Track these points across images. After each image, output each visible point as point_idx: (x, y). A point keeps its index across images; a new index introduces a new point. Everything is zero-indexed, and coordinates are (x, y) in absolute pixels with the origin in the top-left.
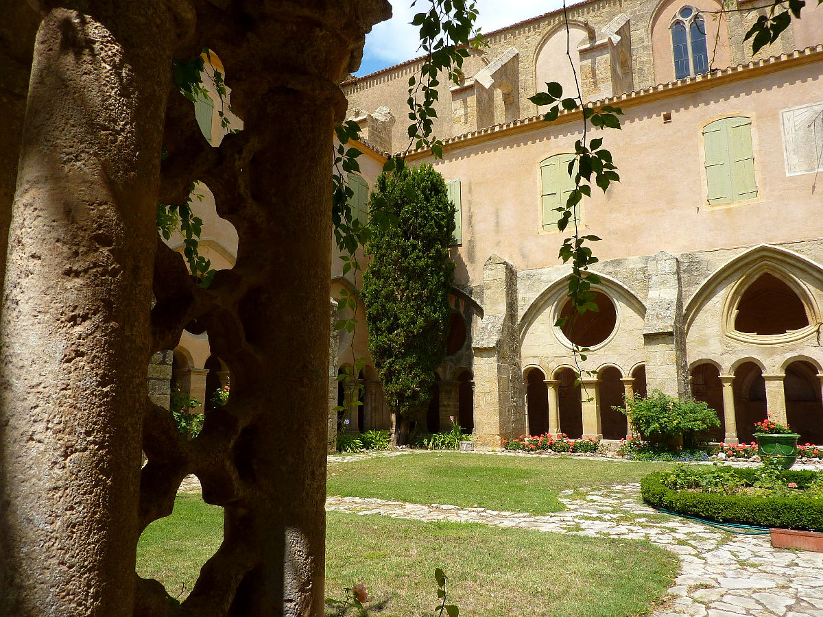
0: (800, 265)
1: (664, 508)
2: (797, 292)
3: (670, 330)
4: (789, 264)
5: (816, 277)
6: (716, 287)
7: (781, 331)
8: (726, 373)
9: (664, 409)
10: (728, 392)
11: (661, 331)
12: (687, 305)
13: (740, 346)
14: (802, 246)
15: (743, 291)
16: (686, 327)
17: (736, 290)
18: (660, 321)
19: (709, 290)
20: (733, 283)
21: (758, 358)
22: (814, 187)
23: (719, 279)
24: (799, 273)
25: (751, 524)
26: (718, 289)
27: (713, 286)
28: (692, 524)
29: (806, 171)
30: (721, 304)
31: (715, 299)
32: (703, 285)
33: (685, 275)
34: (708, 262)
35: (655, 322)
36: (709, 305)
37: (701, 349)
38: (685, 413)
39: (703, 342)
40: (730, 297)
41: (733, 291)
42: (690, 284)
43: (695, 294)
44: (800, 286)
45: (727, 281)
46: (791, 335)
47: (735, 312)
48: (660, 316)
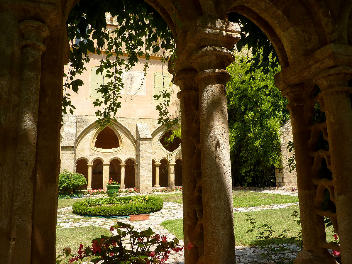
0: (119, 125)
1: (86, 215)
2: (117, 135)
3: (73, 145)
4: (116, 124)
5: (123, 130)
6: (89, 130)
7: (111, 148)
8: (90, 163)
9: (68, 177)
10: (90, 170)
11: (69, 145)
12: (78, 136)
13: (96, 153)
14: (120, 119)
15: (99, 132)
16: (77, 144)
17: (97, 132)
18: (69, 141)
19: (87, 131)
20: (96, 129)
21: (102, 158)
22: (126, 99)
23: (91, 127)
24: (118, 128)
25: (119, 216)
26: (90, 130)
27: (89, 129)
28: (99, 219)
29: (124, 93)
30: (91, 137)
31: (89, 134)
32: (85, 128)
33: (79, 124)
34: (88, 119)
35: (67, 141)
36: (86, 137)
37: (82, 153)
38: (76, 179)
39: (83, 151)
40: (94, 134)
41: (96, 132)
42: (80, 127)
43: (82, 131)
44: (118, 132)
45: (93, 128)
46: (114, 150)
47: (95, 140)
48: (69, 139)
